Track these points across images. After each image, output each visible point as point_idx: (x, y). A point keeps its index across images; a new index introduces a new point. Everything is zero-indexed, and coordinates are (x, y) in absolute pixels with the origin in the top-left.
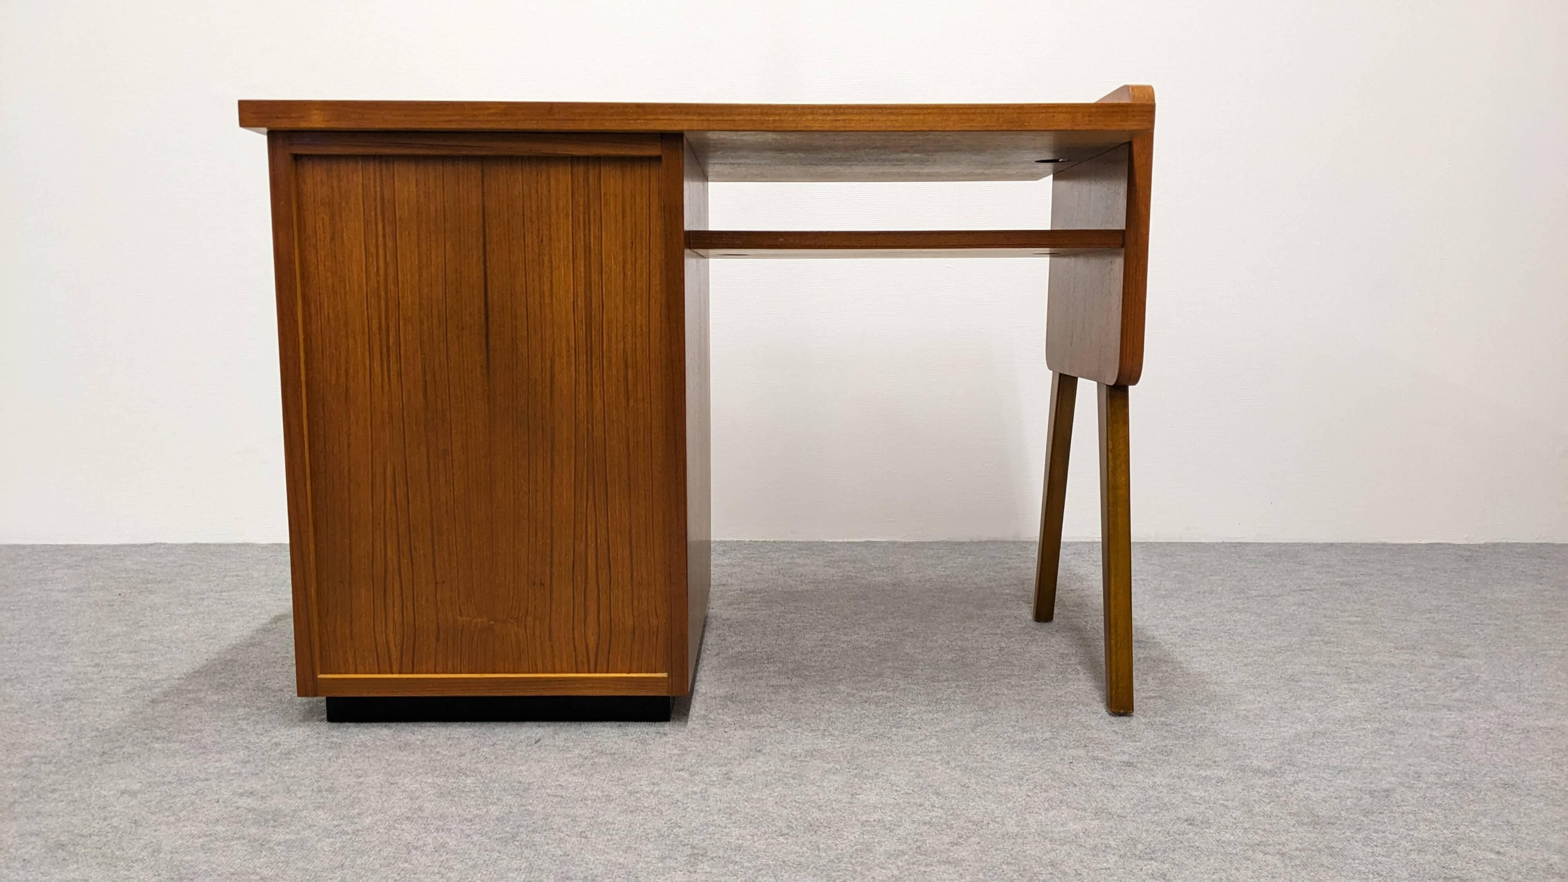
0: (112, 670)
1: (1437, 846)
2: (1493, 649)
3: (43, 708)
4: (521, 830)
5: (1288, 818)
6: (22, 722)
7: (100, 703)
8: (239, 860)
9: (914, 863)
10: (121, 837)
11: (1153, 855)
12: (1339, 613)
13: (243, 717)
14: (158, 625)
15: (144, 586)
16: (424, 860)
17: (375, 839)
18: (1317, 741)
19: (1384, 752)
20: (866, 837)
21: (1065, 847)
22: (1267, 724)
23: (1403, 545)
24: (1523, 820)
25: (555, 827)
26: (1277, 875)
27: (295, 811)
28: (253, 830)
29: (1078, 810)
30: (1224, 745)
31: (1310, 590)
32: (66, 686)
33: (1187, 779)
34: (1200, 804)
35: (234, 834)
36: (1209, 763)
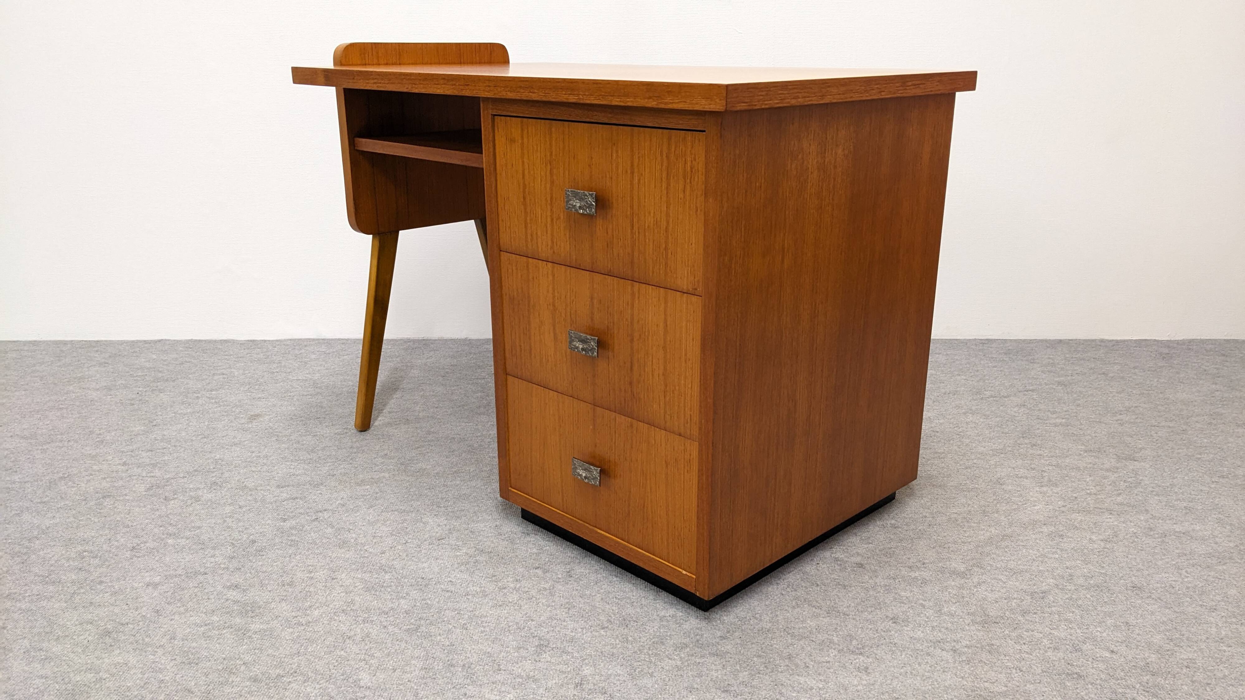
0: (135, 469)
1: (1068, 645)
2: (1160, 452)
3: (88, 506)
4: (422, 622)
5: (966, 617)
6: (75, 518)
7: (128, 500)
8: (228, 648)
9: (693, 655)
10: (148, 626)
11: (862, 651)
12: (1050, 415)
13: (230, 515)
14: (166, 425)
15: (155, 385)
16: (355, 649)
17: (321, 629)
18: (1003, 544)
19: (1051, 556)
20: (662, 630)
21: (801, 642)
22: (970, 527)
23: (1117, 341)
24: (1138, 621)
25: (446, 619)
26: (946, 670)
27: (267, 603)
28: (238, 620)
29: (816, 608)
30: (934, 548)
31: (1033, 391)
32: (104, 484)
33: (900, 580)
34: (905, 604)
35: (225, 623)
36: (919, 565)
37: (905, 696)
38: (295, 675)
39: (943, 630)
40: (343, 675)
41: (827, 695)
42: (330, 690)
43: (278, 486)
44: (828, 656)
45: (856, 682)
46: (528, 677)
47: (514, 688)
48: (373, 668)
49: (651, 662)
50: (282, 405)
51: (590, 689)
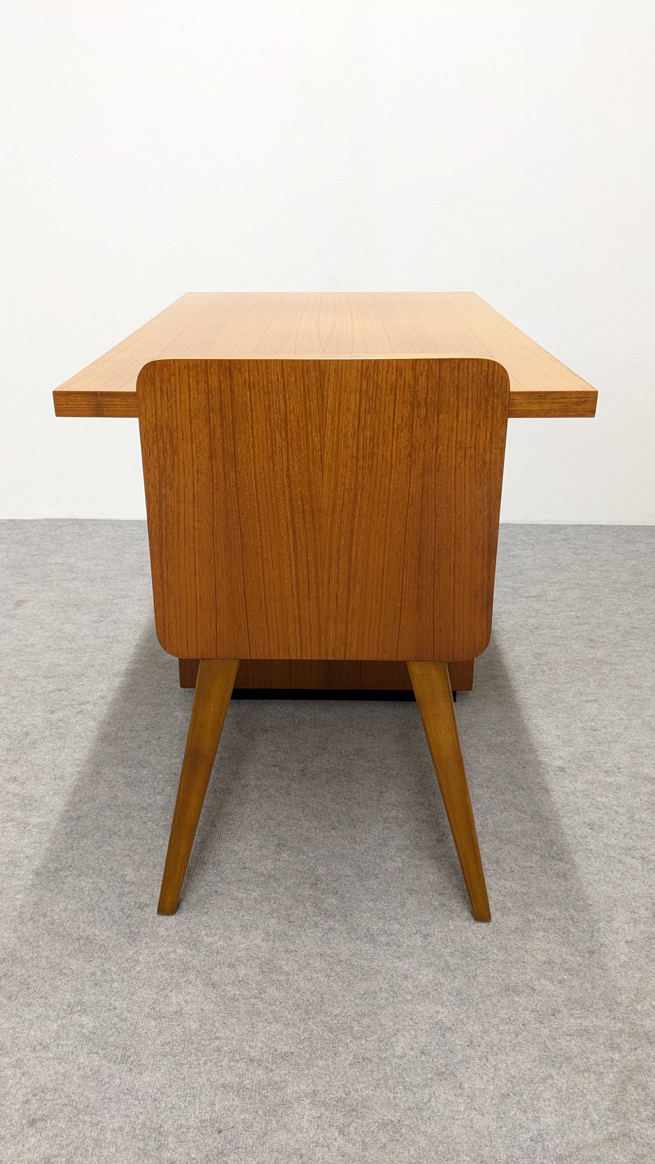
9: (412, 857)
21: (508, 847)
26: (636, 878)
27: (42, 797)
28: (19, 814)
29: (521, 813)
30: (629, 752)
33: (597, 785)
34: (601, 810)
35: (8, 816)
36: (615, 769)
37: (598, 903)
38: (71, 869)
39: (634, 837)
40: (111, 870)
41: (530, 900)
42: (101, 884)
43: (45, 677)
44: (532, 861)
45: (555, 888)
46: (270, 876)
47: (258, 887)
48: (136, 864)
49: (376, 863)
50: (43, 591)
51: (323, 890)
